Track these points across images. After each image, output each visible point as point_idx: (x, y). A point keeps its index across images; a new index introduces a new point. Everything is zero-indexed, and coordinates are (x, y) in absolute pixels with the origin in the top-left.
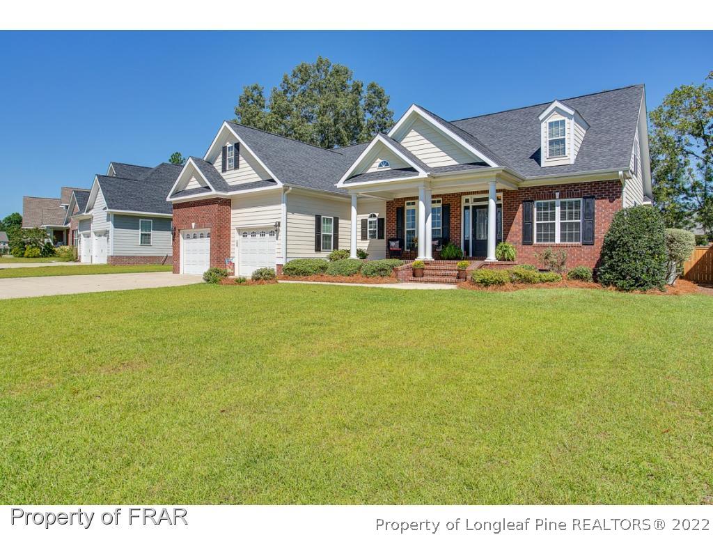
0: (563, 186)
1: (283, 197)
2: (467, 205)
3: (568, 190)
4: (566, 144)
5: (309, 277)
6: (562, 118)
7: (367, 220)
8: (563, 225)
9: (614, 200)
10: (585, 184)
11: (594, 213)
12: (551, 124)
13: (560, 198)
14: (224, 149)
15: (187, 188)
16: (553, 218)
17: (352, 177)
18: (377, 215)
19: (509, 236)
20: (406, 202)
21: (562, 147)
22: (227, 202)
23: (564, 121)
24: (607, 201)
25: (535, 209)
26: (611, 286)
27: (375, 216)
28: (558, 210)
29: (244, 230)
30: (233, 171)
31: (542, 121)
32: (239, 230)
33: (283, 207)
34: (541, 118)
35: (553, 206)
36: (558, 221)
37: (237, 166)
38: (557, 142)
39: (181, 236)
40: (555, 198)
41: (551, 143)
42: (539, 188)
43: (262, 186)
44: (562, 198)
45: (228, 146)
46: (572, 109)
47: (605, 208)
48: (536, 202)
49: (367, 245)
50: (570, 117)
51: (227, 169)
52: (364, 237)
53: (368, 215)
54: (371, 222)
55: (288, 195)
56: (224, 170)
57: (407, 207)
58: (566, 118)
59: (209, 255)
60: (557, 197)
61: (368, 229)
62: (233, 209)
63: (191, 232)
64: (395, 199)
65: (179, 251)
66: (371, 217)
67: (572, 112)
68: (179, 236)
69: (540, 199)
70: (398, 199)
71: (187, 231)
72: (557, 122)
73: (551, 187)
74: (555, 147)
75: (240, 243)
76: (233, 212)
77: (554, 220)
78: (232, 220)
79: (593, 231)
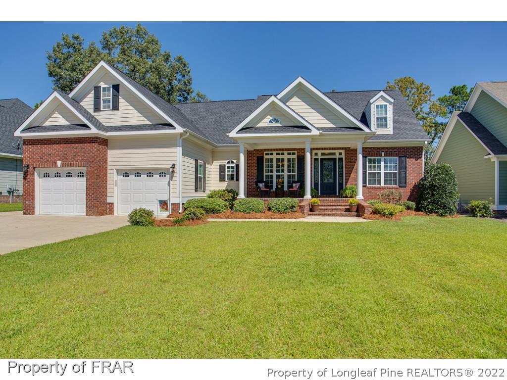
0: (387, 148)
1: (179, 141)
2: (316, 157)
3: (391, 151)
4: (388, 120)
5: (220, 215)
6: (386, 103)
7: (225, 165)
8: (386, 174)
9: (418, 159)
10: (400, 148)
11: (406, 167)
12: (378, 106)
13: (385, 156)
14: (97, 89)
15: (46, 124)
16: (379, 169)
17: (243, 130)
18: (235, 161)
19: (349, 181)
20: (265, 153)
21: (384, 122)
22: (104, 142)
23: (386, 105)
24: (414, 160)
25: (367, 163)
26: (433, 214)
27: (233, 162)
28: (382, 163)
29: (125, 170)
30: (111, 112)
31: (372, 103)
32: (118, 171)
33: (179, 150)
34: (371, 101)
35: (379, 161)
36: (382, 172)
37: (116, 107)
38: (382, 118)
39: (36, 174)
40: (381, 156)
41: (378, 119)
42: (371, 148)
43: (151, 129)
44: (386, 156)
45: (102, 86)
46: (392, 98)
47: (413, 164)
48: (368, 158)
49: (226, 185)
50: (390, 103)
51: (102, 109)
52: (222, 179)
53: (227, 161)
54: (228, 167)
55: (183, 139)
56: (97, 109)
57: (266, 157)
58: (388, 104)
59: (85, 195)
60: (383, 155)
61: (226, 173)
62: (110, 149)
63: (52, 171)
64: (255, 150)
65: (33, 191)
66: (229, 162)
67: (392, 101)
68: (33, 175)
69: (371, 156)
70: (258, 150)
71: (45, 170)
72: (382, 106)
73: (379, 148)
74: (380, 122)
75: (119, 183)
76: (109, 152)
77: (380, 170)
78: (109, 160)
79: (406, 179)
